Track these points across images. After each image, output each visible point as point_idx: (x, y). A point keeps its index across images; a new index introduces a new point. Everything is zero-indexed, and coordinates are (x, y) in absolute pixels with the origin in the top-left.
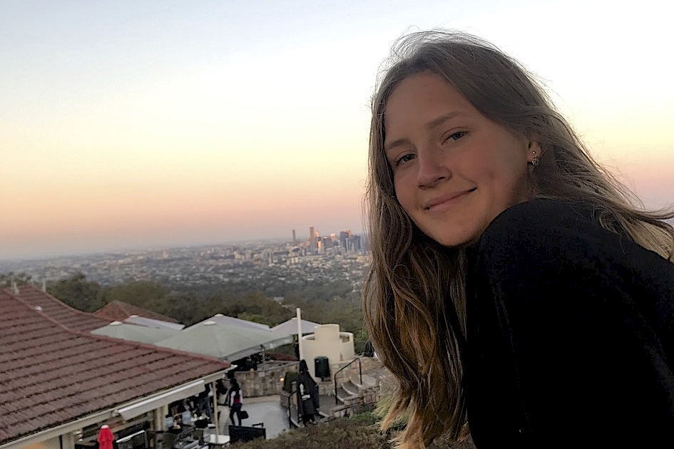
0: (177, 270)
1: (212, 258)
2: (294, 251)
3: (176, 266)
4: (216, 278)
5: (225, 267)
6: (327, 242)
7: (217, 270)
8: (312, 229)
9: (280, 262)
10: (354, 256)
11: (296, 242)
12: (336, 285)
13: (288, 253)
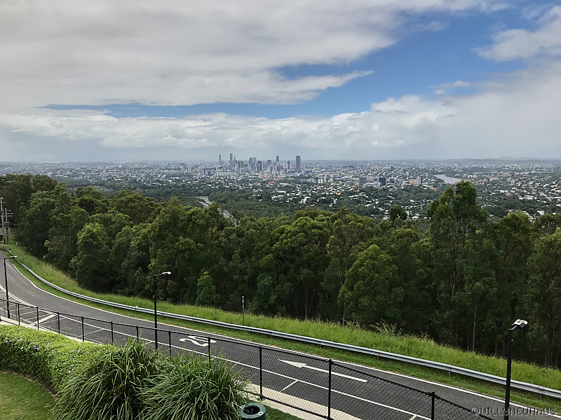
0: (143, 175)
1: (166, 169)
2: (219, 168)
3: (143, 172)
4: (167, 181)
5: (174, 175)
6: (241, 164)
7: (168, 177)
8: (231, 155)
9: (209, 174)
10: (257, 174)
11: (221, 163)
12: (243, 191)
13: (215, 169)
